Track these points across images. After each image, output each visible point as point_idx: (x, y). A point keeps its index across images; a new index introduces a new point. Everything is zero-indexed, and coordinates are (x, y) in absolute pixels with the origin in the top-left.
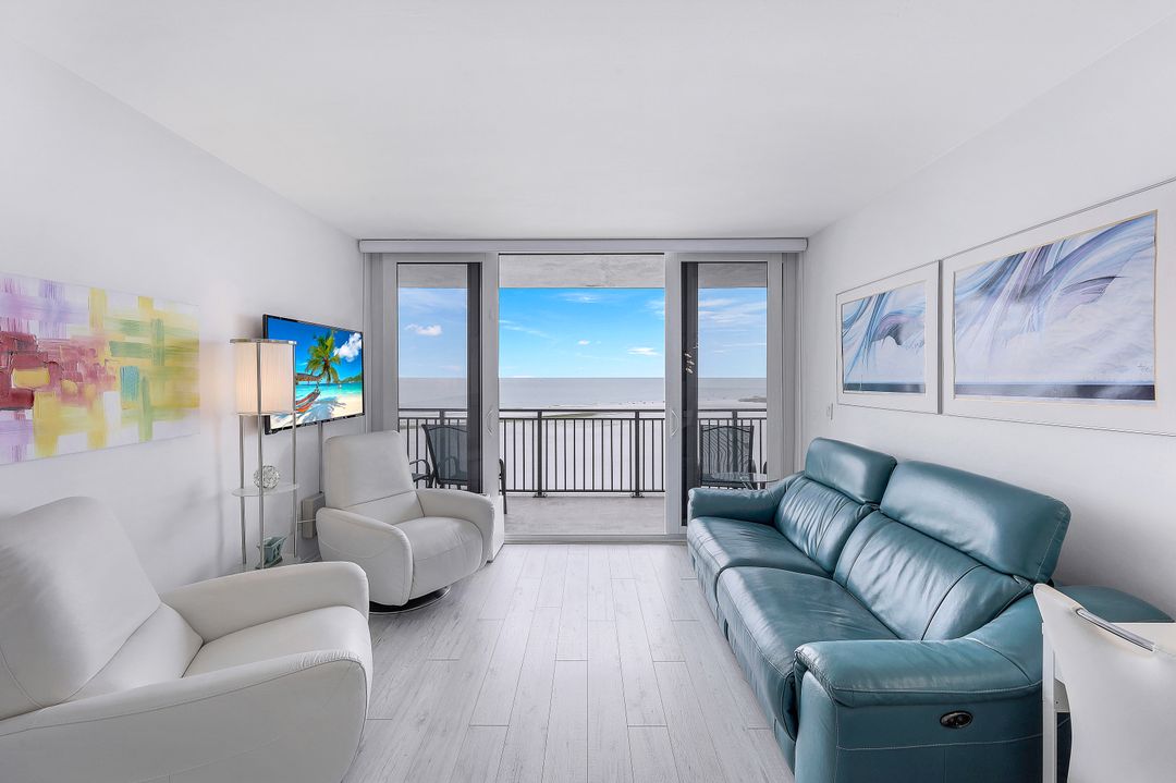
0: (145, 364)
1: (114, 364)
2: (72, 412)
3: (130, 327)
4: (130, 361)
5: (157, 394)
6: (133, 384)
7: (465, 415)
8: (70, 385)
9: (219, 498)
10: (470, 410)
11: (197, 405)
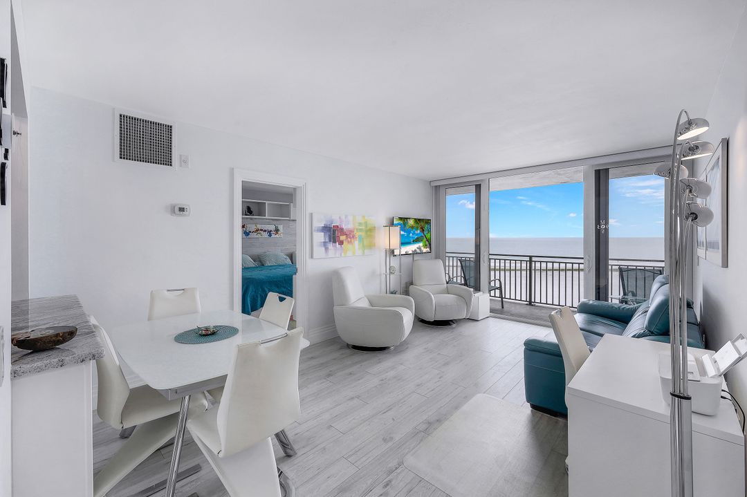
0: (363, 234)
1: (357, 234)
2: (350, 246)
3: (360, 224)
4: (360, 233)
5: (366, 242)
6: (361, 239)
7: (473, 256)
8: (349, 239)
9: (380, 275)
10: (476, 254)
11: (375, 245)
